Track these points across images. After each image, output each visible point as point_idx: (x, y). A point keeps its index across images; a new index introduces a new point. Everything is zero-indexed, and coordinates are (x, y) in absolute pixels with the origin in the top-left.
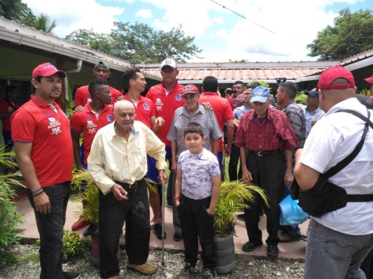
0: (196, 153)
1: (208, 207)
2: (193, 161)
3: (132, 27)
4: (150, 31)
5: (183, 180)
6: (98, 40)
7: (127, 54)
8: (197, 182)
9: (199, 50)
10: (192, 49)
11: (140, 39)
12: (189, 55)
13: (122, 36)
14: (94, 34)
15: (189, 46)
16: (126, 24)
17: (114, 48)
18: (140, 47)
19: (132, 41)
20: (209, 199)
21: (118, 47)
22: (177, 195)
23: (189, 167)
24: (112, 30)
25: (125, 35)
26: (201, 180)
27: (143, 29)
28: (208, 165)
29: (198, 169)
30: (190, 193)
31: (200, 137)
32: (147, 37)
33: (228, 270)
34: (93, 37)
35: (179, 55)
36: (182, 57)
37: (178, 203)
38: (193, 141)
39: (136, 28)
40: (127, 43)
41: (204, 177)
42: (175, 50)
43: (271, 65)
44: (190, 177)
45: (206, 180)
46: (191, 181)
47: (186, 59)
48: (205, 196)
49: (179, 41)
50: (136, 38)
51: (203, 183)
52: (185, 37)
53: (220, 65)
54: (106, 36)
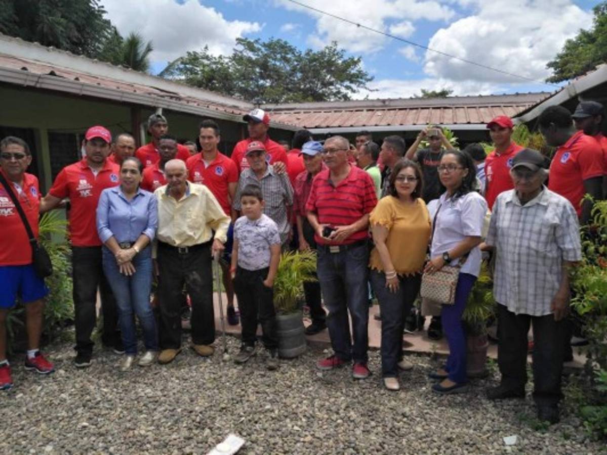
0: (254, 218)
1: (265, 278)
2: (250, 228)
3: (264, 45)
4: (292, 50)
5: (239, 250)
6: (214, 66)
7: (257, 86)
8: (254, 250)
9: (369, 77)
10: (358, 77)
11: (278, 64)
12: (354, 86)
13: (249, 60)
14: (207, 58)
15: (354, 71)
16: (257, 41)
17: (238, 79)
18: (278, 75)
19: (264, 66)
20: (267, 270)
21: (244, 77)
22: (233, 267)
23: (245, 234)
24: (235, 50)
25: (254, 57)
26: (258, 249)
27: (280, 48)
28: (266, 232)
29: (255, 236)
30: (246, 264)
31: (258, 202)
32: (287, 61)
33: (293, 355)
34: (206, 62)
35: (338, 86)
36: (343, 90)
37: (233, 276)
38: (249, 206)
39: (268, 46)
40: (258, 70)
41: (261, 245)
42: (333, 79)
43: (467, 101)
44: (246, 245)
45: (264, 248)
46: (246, 249)
47: (350, 94)
48: (262, 267)
49: (336, 65)
50: (271, 62)
51: (260, 252)
52: (346, 58)
53: (387, 103)
54: (227, 60)
